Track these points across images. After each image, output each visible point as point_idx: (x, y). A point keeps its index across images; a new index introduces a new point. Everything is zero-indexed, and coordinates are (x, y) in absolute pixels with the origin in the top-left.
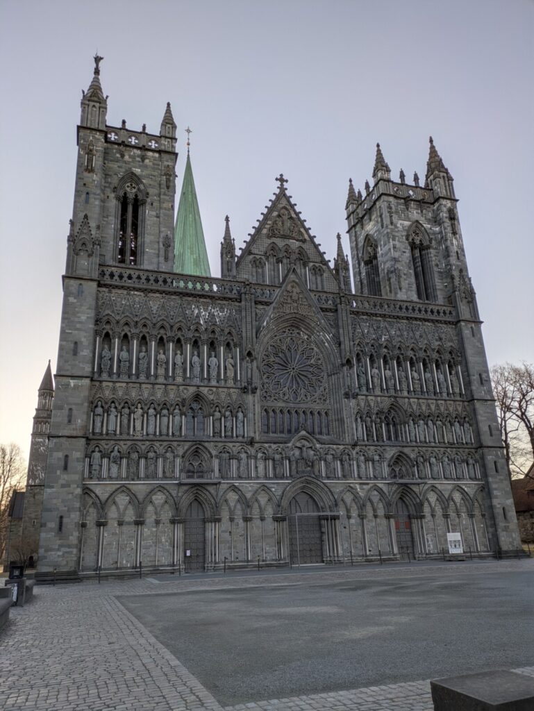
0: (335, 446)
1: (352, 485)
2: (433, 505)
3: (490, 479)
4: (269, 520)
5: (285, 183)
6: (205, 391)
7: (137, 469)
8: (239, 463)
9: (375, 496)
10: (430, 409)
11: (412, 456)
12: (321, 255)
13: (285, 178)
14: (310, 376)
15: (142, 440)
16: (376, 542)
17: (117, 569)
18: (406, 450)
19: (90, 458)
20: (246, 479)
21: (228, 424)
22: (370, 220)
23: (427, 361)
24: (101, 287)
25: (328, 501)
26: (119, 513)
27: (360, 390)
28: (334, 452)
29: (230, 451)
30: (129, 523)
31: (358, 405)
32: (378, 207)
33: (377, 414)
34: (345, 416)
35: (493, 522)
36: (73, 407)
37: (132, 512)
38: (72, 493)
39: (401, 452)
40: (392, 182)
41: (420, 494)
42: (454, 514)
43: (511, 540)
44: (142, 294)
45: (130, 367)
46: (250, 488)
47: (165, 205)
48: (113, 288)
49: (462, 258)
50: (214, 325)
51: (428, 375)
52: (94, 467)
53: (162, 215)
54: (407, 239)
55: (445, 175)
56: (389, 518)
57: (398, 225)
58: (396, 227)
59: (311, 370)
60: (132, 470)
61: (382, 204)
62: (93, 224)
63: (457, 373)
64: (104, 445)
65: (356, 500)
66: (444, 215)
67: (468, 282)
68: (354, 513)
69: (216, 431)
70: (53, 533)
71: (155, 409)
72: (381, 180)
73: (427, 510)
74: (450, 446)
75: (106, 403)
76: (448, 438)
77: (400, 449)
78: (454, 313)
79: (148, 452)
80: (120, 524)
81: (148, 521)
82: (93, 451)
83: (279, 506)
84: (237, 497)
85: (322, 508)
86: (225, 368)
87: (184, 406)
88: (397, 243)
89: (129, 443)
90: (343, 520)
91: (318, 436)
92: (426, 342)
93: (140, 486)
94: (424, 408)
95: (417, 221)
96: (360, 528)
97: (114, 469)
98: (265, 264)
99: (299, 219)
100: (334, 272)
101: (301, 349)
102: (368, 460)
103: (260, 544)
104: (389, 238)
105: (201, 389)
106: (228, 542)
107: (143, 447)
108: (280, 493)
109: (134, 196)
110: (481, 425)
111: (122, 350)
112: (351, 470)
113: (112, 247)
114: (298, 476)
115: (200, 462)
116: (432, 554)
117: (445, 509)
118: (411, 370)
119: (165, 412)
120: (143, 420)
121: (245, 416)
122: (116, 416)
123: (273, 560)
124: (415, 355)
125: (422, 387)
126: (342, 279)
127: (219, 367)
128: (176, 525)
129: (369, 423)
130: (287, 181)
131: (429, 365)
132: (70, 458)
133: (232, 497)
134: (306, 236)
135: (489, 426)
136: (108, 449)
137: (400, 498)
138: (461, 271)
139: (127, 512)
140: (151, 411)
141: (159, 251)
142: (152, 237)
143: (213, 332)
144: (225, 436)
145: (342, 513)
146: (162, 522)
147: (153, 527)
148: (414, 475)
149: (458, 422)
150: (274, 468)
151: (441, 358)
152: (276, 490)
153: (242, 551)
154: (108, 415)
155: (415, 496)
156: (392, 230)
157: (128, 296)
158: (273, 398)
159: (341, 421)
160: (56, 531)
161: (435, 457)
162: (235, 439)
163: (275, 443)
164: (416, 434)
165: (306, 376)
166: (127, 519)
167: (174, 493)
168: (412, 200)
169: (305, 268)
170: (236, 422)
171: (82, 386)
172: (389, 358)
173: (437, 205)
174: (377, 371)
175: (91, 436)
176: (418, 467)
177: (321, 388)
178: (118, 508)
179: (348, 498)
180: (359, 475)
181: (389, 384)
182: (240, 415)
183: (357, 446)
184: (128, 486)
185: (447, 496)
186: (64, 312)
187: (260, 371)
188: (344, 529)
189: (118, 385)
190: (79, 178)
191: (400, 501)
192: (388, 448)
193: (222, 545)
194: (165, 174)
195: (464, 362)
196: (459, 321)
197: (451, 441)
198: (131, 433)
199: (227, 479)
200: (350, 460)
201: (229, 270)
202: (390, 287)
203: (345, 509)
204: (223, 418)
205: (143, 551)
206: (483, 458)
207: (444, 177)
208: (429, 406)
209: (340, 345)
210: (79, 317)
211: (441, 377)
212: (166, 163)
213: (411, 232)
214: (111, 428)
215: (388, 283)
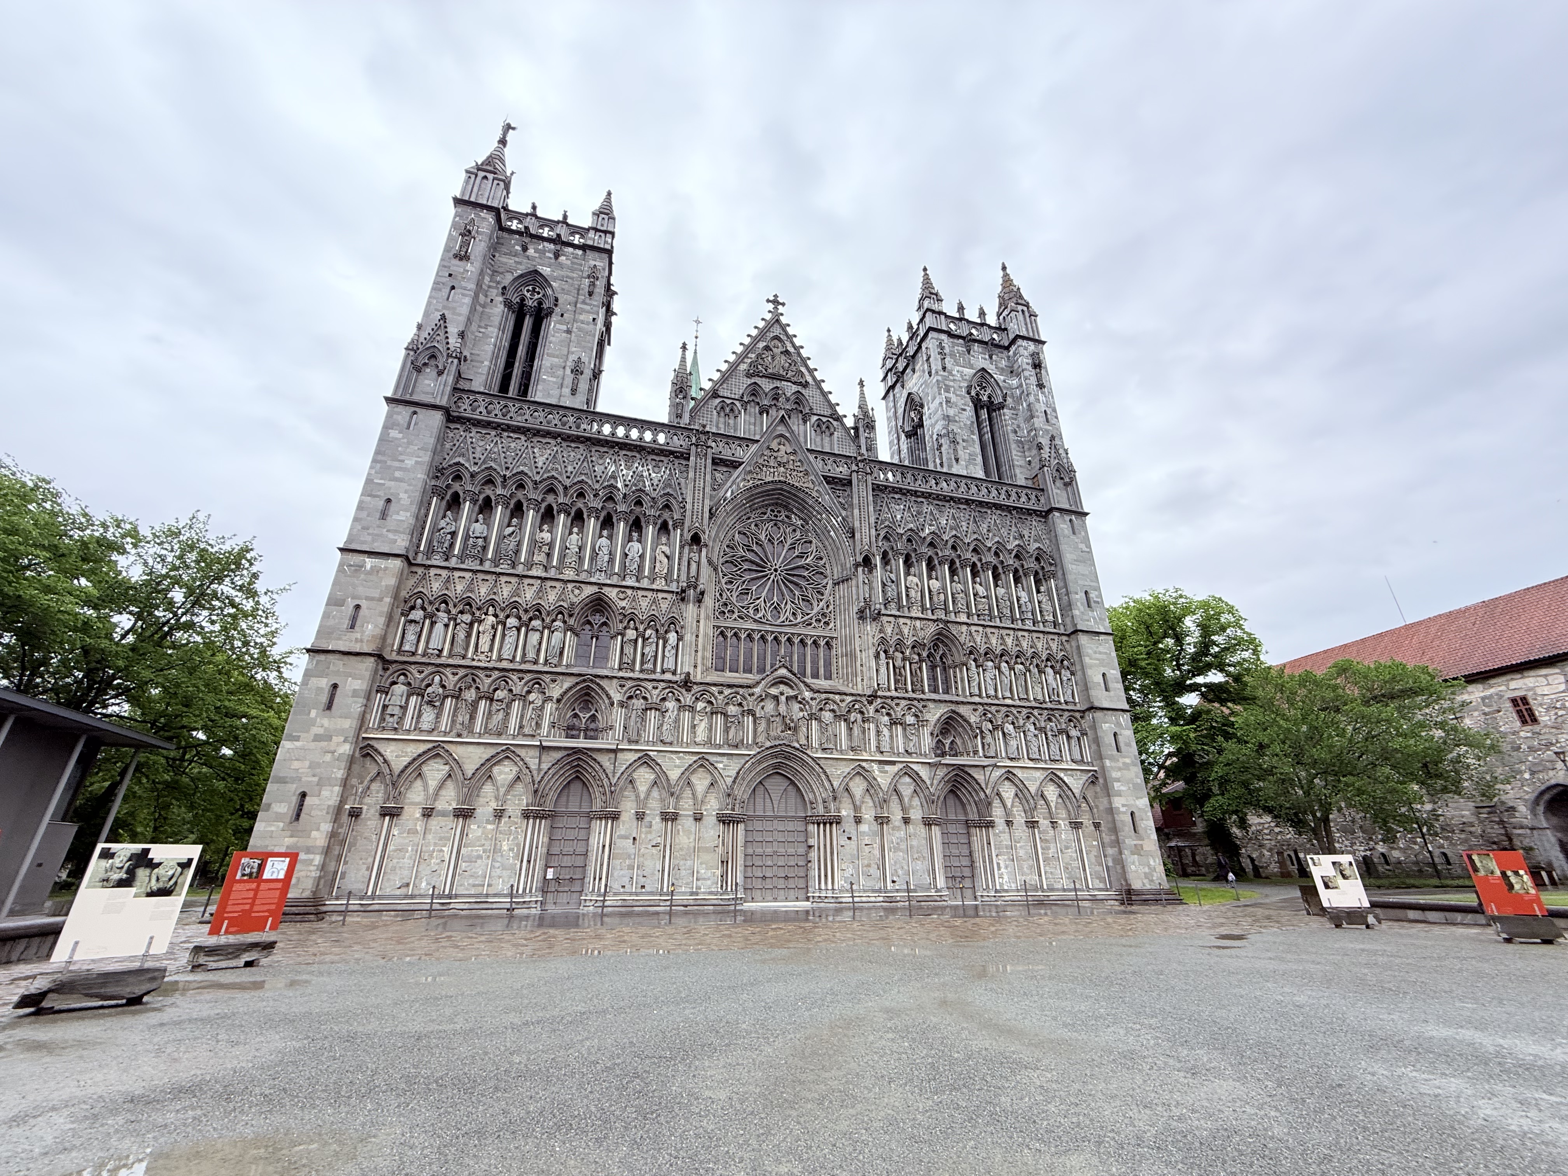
0: (837, 697)
1: (864, 764)
2: (1009, 805)
3: (1108, 763)
4: (710, 820)
5: (780, 307)
6: (612, 593)
7: (472, 718)
8: (664, 717)
9: (907, 787)
10: (1004, 643)
11: (973, 719)
12: (832, 406)
13: (780, 300)
14: (803, 583)
15: (486, 668)
16: (906, 867)
17: (406, 897)
18: (963, 710)
19: (387, 693)
20: (671, 744)
21: (646, 651)
22: (914, 371)
23: (1000, 570)
24: (453, 422)
25: (818, 793)
26: (427, 795)
27: (886, 608)
28: (835, 707)
29: (648, 696)
30: (444, 814)
31: (881, 631)
32: (924, 348)
33: (913, 647)
34: (858, 649)
35: (1113, 838)
36: (364, 604)
37: (453, 794)
38: (333, 752)
39: (954, 712)
40: (945, 314)
41: (987, 785)
42: (1047, 822)
43: (1147, 870)
44: (523, 438)
45: (485, 548)
46: (677, 761)
47: (582, 317)
48: (474, 425)
49: (1054, 421)
50: (640, 490)
51: (1001, 591)
52: (389, 711)
53: (574, 330)
54: (969, 393)
55: (1025, 309)
56: (930, 825)
57: (955, 373)
58: (950, 373)
59: (806, 574)
60: (460, 719)
61: (931, 343)
62: (453, 330)
63: (1049, 592)
64: (415, 672)
65: (872, 791)
66: (1024, 361)
67: (1064, 455)
68: (868, 814)
69: (625, 660)
70: (281, 824)
71: (520, 618)
72: (928, 310)
73: (997, 814)
74: (1038, 705)
75: (431, 603)
76: (1036, 692)
77: (953, 707)
78: (1042, 500)
79: (496, 690)
80: (428, 813)
81: (479, 812)
82: (394, 683)
83: (729, 795)
84: (653, 777)
85: (812, 803)
86: (654, 560)
87: (571, 616)
88: (951, 395)
89: (462, 672)
90: (848, 825)
91: (809, 680)
92: (997, 539)
93: (471, 748)
94: (994, 641)
95: (983, 369)
96: (878, 840)
97: (429, 715)
98: (740, 412)
99: (799, 354)
100: (852, 431)
101: (789, 541)
102: (895, 723)
103: (689, 863)
104: (939, 388)
105: (606, 590)
106: (629, 857)
107: (485, 683)
108: (733, 773)
109: (535, 304)
110: (1089, 672)
111: (477, 521)
112: (864, 739)
113: (486, 369)
114: (768, 744)
115: (593, 712)
116: (1007, 891)
117: (1029, 811)
118: (974, 582)
119: (536, 623)
120: (494, 636)
121: (680, 638)
122: (446, 626)
123: (711, 893)
124: (980, 560)
125: (990, 609)
126: (863, 441)
127: (642, 557)
128: (531, 821)
129: (899, 663)
130: (783, 304)
131: (1003, 576)
132: (339, 690)
133: (644, 777)
134: (809, 379)
135: (1104, 675)
136: (423, 680)
137: (951, 791)
138: (1053, 438)
139: (443, 792)
140: (512, 622)
141: (563, 379)
142: (556, 360)
143: (639, 503)
144: (642, 671)
145: (846, 812)
146: (507, 814)
147: (488, 822)
148: (976, 752)
149: (1052, 667)
150: (727, 730)
151: (1022, 566)
152: (728, 769)
153: (653, 874)
154: (433, 624)
155: (977, 787)
156: (945, 378)
157: (498, 438)
158: (735, 616)
159: (852, 656)
160: (288, 820)
161: (1013, 723)
162: (657, 676)
163: (730, 686)
164: (979, 684)
165: (796, 584)
166: (440, 805)
167: (533, 763)
168: (975, 341)
169: (805, 422)
170: (664, 647)
171: (386, 568)
172: (936, 562)
173: (1013, 349)
174: (916, 580)
175: (394, 657)
176: (983, 738)
177: (821, 604)
178: (426, 787)
179: (858, 787)
180: (878, 747)
181: (935, 599)
182: (672, 637)
183: (876, 697)
184: (446, 746)
185: (1033, 790)
186: (378, 452)
187: (715, 569)
188: (848, 842)
189: (457, 574)
190: (442, 266)
191: (951, 796)
192: (931, 705)
193: (618, 862)
194: (589, 277)
195: (1060, 574)
196: (1051, 510)
197: (1040, 697)
198: (470, 656)
199: (637, 742)
200: (864, 721)
201: (679, 416)
202: (941, 459)
203: (851, 806)
204: (640, 640)
205: (463, 865)
206: (1094, 727)
207: (1023, 311)
208: (1002, 638)
209: (853, 536)
210: (403, 461)
211: (1024, 595)
212: (592, 263)
213: (974, 383)
214: (434, 644)
215: (937, 453)
